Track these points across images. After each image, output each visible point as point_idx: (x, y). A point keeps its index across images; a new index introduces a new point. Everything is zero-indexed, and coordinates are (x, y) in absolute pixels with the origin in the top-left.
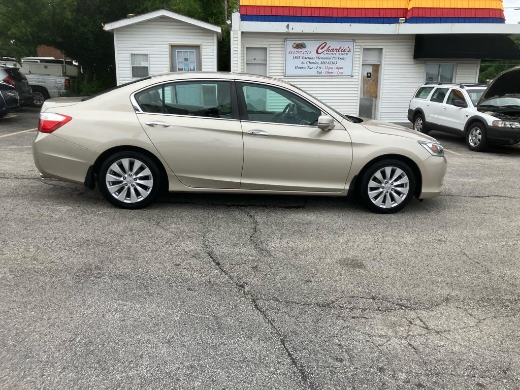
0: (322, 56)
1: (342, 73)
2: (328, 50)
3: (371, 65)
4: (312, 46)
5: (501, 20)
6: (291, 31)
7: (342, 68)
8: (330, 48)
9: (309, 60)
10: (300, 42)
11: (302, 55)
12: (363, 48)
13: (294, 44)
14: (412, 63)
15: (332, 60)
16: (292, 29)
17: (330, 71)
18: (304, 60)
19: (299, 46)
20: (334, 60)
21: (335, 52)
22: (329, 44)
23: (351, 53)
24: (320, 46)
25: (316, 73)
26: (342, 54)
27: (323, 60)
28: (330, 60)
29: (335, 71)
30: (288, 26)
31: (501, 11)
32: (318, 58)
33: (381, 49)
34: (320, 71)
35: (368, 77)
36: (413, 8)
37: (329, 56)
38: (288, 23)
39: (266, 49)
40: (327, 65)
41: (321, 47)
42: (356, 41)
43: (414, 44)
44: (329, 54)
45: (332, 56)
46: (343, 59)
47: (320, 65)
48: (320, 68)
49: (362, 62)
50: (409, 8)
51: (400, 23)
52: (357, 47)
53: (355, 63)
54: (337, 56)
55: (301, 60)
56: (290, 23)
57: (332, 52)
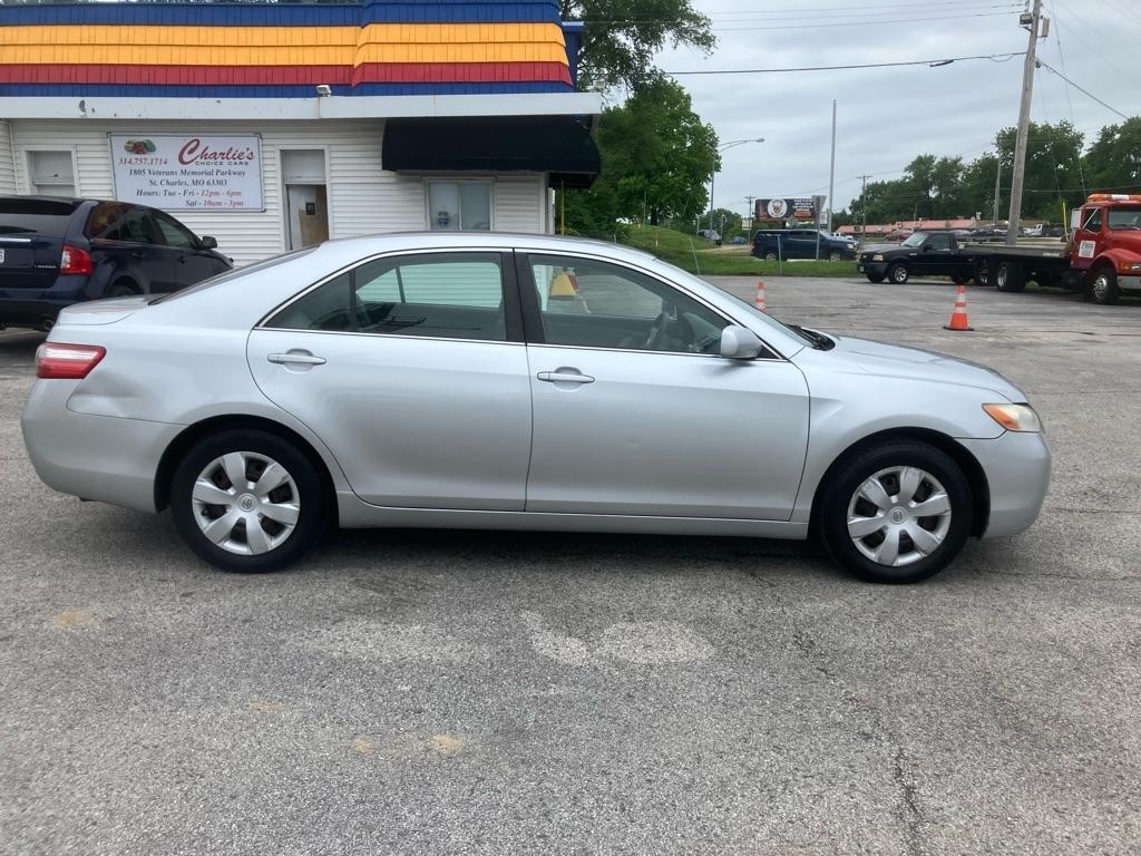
0: (189, 168)
1: (241, 204)
2: (204, 155)
4: (167, 148)
6: (90, 115)
7: (239, 194)
8: (209, 152)
9: (165, 177)
10: (139, 139)
11: (151, 167)
12: (282, 151)
13: (129, 143)
14: (393, 180)
15: (214, 177)
16: (93, 110)
17: (214, 199)
18: (153, 177)
19: (140, 148)
20: (220, 177)
21: (219, 160)
22: (205, 142)
23: (254, 163)
24: (187, 146)
25: (183, 205)
26: (236, 163)
27: (196, 178)
28: (211, 178)
29: (225, 200)
30: (82, 105)
32: (184, 172)
33: (323, 151)
34: (192, 199)
35: (310, 212)
36: (364, 63)
37: (209, 168)
38: (80, 99)
39: (68, 154)
40: (205, 187)
41: (188, 149)
42: (264, 135)
43: (380, 141)
44: (208, 163)
45: (215, 168)
46: (239, 174)
47: (190, 189)
48: (192, 193)
49: (283, 180)
50: (356, 65)
51: (321, 95)
52: (266, 148)
53: (267, 181)
54: (226, 167)
55: (148, 177)
56: (87, 99)
57: (213, 160)
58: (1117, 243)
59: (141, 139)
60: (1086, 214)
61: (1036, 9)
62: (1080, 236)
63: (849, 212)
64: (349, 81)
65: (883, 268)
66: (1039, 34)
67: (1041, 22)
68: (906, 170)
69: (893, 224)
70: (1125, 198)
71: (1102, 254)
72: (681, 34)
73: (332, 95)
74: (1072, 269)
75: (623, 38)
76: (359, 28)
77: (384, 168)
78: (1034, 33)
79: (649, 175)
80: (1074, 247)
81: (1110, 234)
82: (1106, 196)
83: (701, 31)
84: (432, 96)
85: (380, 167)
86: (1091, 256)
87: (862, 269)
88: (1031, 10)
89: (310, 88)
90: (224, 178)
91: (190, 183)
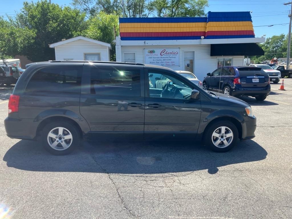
0: (163, 56)
1: (174, 65)
2: (166, 53)
3: (189, 60)
4: (158, 52)
5: (253, 36)
6: (146, 45)
7: (174, 62)
8: (168, 52)
9: (157, 59)
10: (151, 50)
11: (154, 56)
12: (184, 52)
13: (149, 51)
14: (210, 58)
15: (169, 59)
16: (147, 43)
17: (168, 64)
18: (154, 59)
19: (152, 52)
20: (170, 58)
21: (170, 54)
22: (167, 50)
23: (178, 55)
24: (162, 52)
26: (174, 55)
27: (164, 59)
28: (168, 59)
29: (171, 64)
30: (145, 42)
31: (252, 32)
32: (161, 57)
33: (194, 51)
35: (188, 66)
36: (208, 31)
37: (167, 56)
38: (144, 41)
39: (134, 54)
40: (166, 61)
41: (163, 52)
42: (181, 48)
43: (210, 49)
45: (169, 56)
46: (174, 57)
47: (163, 61)
48: (163, 62)
49: (184, 59)
52: (181, 51)
54: (171, 56)
55: (153, 59)
56: (146, 41)
57: (168, 54)
59: (152, 50)
73: (204, 39)
85: (210, 55)
89: (199, 37)
90: (170, 59)
91: (162, 60)
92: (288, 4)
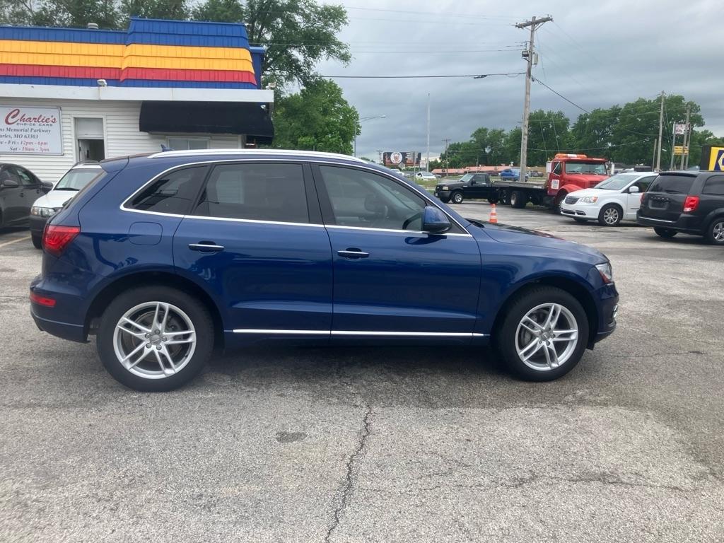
0: (12, 127)
1: (48, 150)
2: (22, 119)
5: (250, 85)
7: (46, 144)
8: (26, 117)
12: (75, 118)
14: (146, 138)
15: (30, 133)
17: (29, 147)
20: (33, 133)
21: (33, 122)
22: (23, 111)
23: (56, 125)
24: (11, 113)
25: (9, 150)
26: (44, 125)
28: (27, 133)
29: (37, 148)
31: (249, 74)
32: (9, 130)
33: (102, 119)
34: (14, 146)
36: (128, 68)
37: (26, 127)
40: (23, 139)
41: (12, 115)
42: (63, 108)
43: (139, 114)
44: (25, 124)
45: (30, 127)
46: (47, 131)
47: (13, 140)
48: (14, 143)
49: (76, 136)
50: (123, 68)
51: (101, 86)
52: (64, 116)
53: (64, 137)
54: (37, 127)
57: (29, 123)
58: (570, 181)
60: (554, 165)
61: (531, 48)
62: (552, 177)
63: (439, 161)
64: (118, 78)
65: (448, 194)
66: (533, 63)
67: (533, 56)
68: (472, 136)
69: (465, 168)
70: (574, 156)
71: (563, 187)
72: (331, 52)
73: (108, 85)
74: (549, 196)
75: (296, 54)
76: (125, 46)
77: (141, 130)
78: (530, 62)
79: (316, 136)
80: (549, 183)
81: (566, 176)
82: (565, 155)
83: (343, 52)
84: (171, 89)
85: (138, 130)
86: (558, 188)
87: (437, 195)
88: (528, 49)
89: (93, 81)
90: (36, 134)
91: (13, 136)
92: (525, 25)
